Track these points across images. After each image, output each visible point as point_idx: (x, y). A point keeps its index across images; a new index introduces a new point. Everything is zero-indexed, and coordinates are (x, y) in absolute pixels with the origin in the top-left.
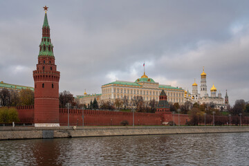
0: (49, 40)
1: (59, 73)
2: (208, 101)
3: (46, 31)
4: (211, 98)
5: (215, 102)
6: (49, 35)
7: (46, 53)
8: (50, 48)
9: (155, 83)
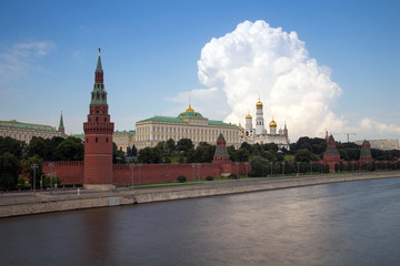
0: (103, 86)
1: (113, 124)
2: (267, 141)
3: (99, 76)
4: (270, 135)
5: (276, 141)
6: (102, 81)
7: (100, 102)
8: (104, 96)
9: (203, 119)
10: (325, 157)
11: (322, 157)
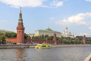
0: (21, 18)
1: (24, 28)
3: (21, 15)
4: (69, 35)
7: (21, 22)
8: (22, 20)
9: (52, 31)
10: (83, 40)
11: (82, 41)
